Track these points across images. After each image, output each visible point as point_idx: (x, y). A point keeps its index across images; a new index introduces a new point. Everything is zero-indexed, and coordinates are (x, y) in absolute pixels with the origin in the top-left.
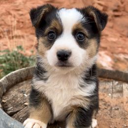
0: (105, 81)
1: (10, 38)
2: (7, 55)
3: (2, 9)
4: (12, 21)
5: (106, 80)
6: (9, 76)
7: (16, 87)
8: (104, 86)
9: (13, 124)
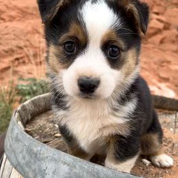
0: (166, 113)
1: (37, 64)
2: (33, 84)
3: (27, 26)
4: (40, 42)
5: (167, 111)
6: (35, 100)
7: (44, 115)
8: (164, 120)
9: (39, 148)
